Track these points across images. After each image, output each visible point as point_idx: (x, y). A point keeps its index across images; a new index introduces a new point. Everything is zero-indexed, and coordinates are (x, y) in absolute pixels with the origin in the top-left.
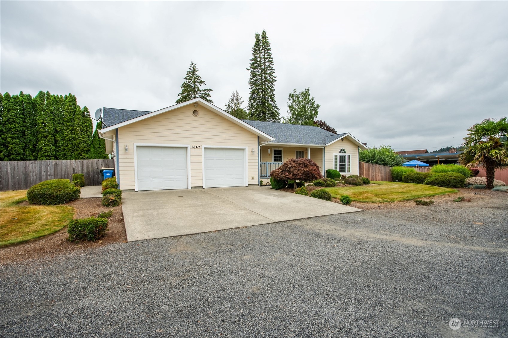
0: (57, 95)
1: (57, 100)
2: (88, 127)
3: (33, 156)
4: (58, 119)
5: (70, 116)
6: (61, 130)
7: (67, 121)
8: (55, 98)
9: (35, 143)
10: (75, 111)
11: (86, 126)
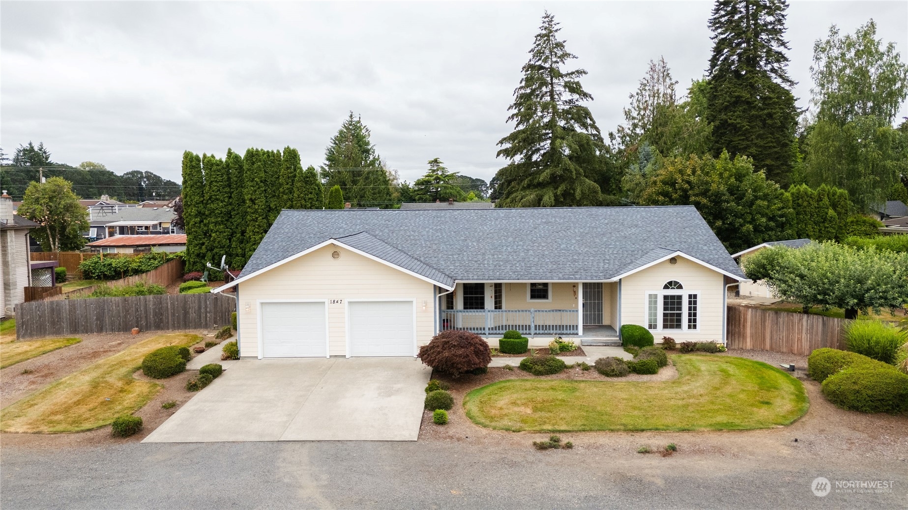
0: (273, 152)
1: (270, 158)
2: (313, 200)
3: (241, 248)
4: (273, 190)
5: (287, 184)
6: (276, 208)
7: (284, 193)
8: (268, 156)
9: (243, 229)
10: (295, 176)
11: (310, 199)
